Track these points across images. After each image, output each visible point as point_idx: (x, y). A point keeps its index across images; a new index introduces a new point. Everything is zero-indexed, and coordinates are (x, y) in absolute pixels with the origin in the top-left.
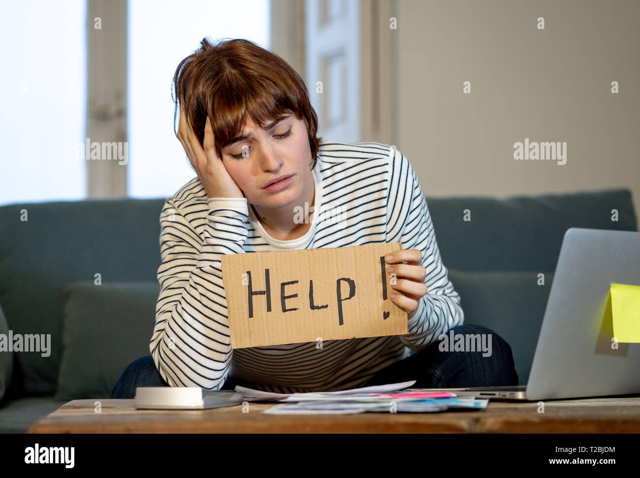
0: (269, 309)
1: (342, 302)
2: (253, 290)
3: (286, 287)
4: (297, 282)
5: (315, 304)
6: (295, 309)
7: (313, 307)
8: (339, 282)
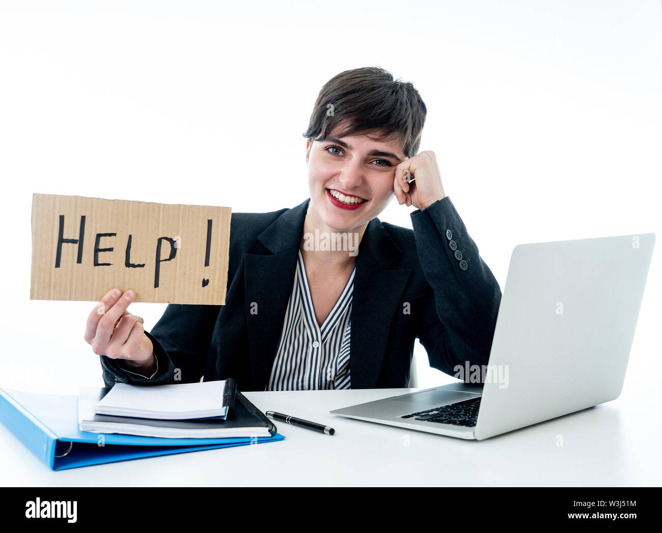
0: (79, 261)
1: (161, 262)
2: (65, 237)
3: (102, 238)
4: (115, 235)
5: (131, 262)
6: (109, 264)
7: (128, 264)
8: (160, 240)
